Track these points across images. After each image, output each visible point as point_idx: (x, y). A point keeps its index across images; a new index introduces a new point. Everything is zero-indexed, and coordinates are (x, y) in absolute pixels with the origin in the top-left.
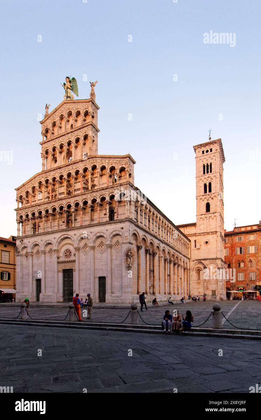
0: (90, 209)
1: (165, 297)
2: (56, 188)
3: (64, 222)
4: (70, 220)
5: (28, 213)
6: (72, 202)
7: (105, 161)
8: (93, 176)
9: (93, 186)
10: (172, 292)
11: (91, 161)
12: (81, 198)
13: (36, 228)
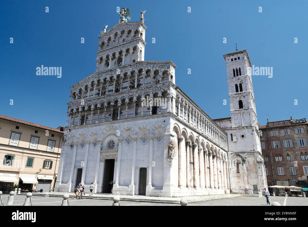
0: (135, 104)
1: (206, 191)
2: (106, 86)
3: (110, 115)
4: (116, 113)
5: (79, 107)
6: (119, 98)
7: (150, 65)
8: (139, 77)
9: (139, 85)
10: (213, 186)
11: (138, 66)
12: (127, 95)
13: (84, 120)
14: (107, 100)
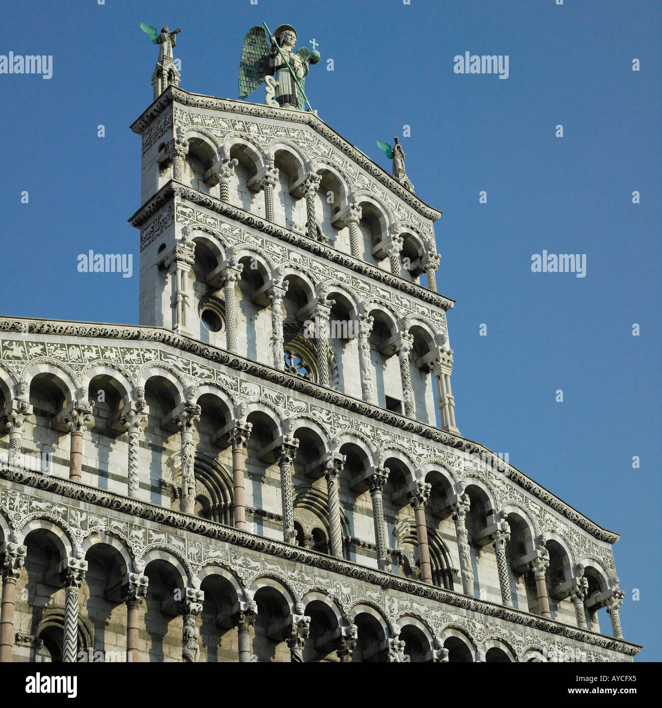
14: (309, 587)
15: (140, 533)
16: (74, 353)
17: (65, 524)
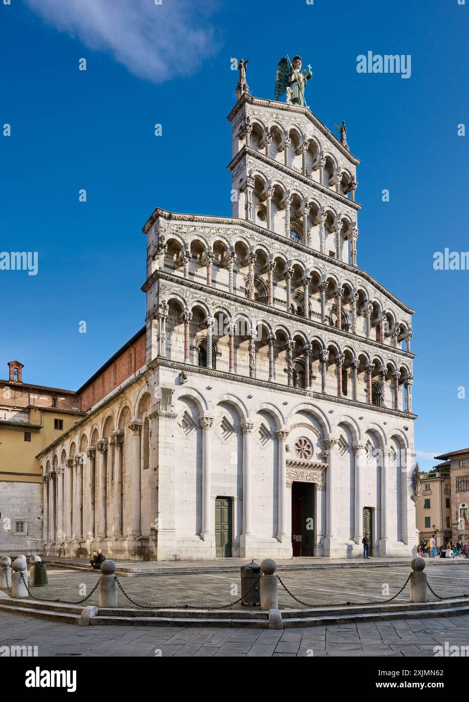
0: (356, 371)
6: (325, 339)
14: (295, 329)
15: (234, 307)
16: (207, 230)
17: (206, 303)
